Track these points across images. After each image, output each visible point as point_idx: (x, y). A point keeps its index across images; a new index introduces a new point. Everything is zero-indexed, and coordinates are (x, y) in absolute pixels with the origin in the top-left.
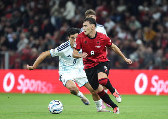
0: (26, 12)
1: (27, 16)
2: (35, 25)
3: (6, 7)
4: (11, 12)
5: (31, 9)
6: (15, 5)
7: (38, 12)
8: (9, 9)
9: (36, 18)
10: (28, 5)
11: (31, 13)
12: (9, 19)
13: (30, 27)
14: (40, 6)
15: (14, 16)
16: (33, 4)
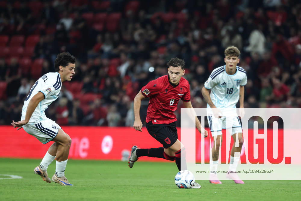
0: (187, 44)
1: (189, 50)
2: (201, 64)
3: (158, 38)
4: (165, 45)
5: (194, 41)
6: (171, 36)
7: (204, 44)
8: (162, 41)
9: (202, 54)
10: (190, 35)
11: (194, 47)
12: (161, 55)
13: (192, 68)
14: (207, 37)
15: (170, 51)
16: (197, 33)
